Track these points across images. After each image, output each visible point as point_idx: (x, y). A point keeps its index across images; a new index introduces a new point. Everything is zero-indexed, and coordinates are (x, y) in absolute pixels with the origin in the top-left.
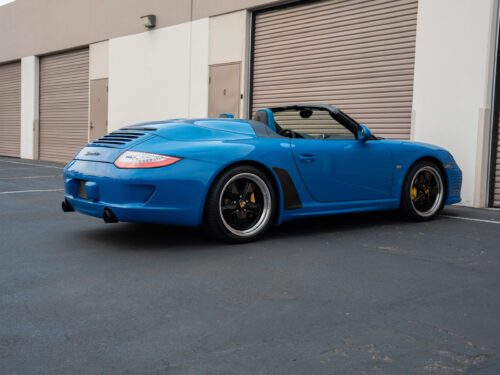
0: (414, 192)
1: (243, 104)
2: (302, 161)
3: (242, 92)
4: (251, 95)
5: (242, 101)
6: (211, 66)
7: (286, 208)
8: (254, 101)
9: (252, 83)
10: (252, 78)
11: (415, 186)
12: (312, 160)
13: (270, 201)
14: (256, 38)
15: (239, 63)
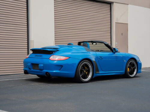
0: (128, 69)
2: (99, 59)
7: (96, 73)
11: (128, 67)
12: (102, 58)
13: (92, 71)
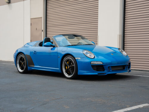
1: (43, 34)
3: (43, 29)
4: (46, 30)
5: (43, 32)
6: (31, 19)
8: (47, 32)
9: (46, 25)
10: (46, 24)
14: (47, 8)
15: (41, 18)
